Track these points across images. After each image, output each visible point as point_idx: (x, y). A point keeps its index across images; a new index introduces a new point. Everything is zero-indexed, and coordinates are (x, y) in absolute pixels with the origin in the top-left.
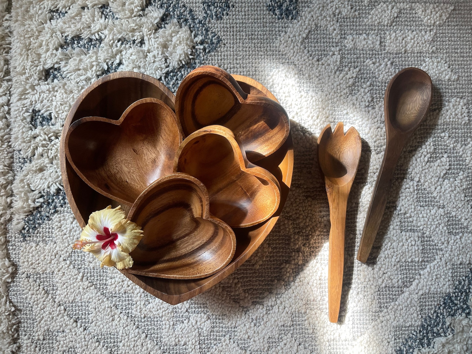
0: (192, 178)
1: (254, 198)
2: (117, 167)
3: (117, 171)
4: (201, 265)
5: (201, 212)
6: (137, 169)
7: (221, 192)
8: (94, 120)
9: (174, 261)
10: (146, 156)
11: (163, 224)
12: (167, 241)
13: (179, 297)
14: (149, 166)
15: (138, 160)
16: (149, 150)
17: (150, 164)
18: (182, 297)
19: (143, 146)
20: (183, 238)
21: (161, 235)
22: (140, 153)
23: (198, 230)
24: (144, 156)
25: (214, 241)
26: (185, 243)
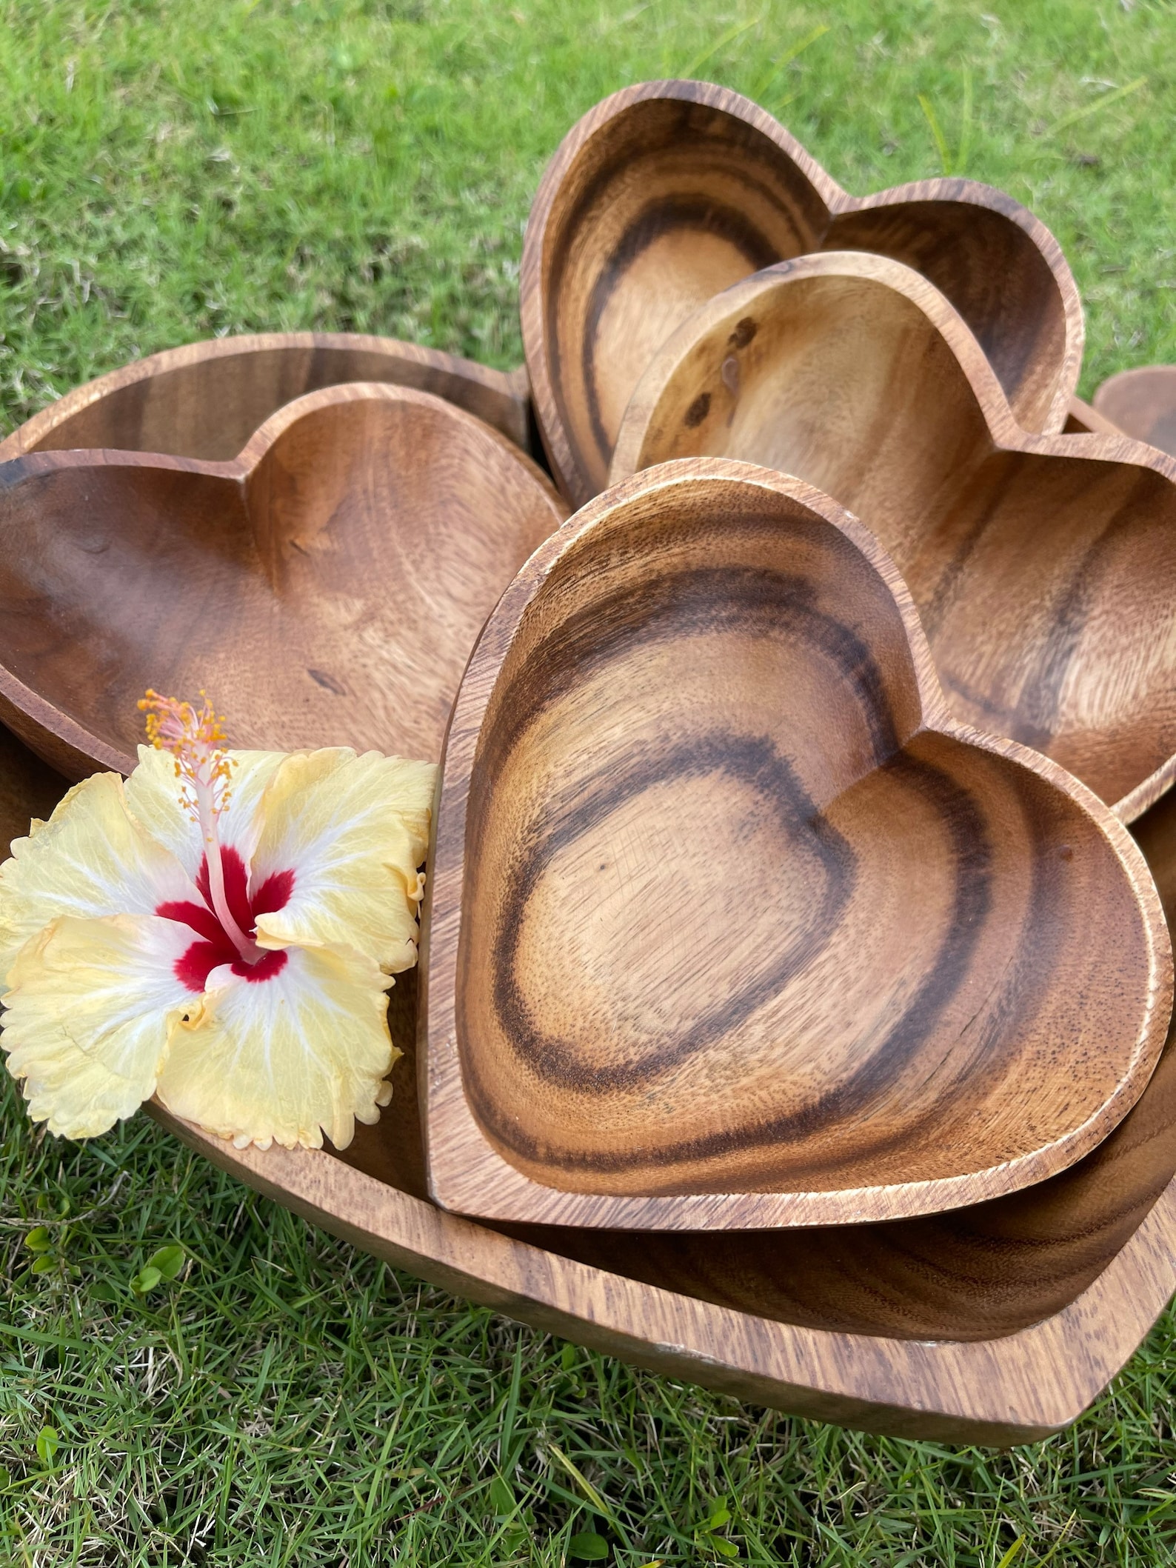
10: (391, 697)
11: (628, 891)
12: (683, 1018)
13: (1070, 1337)
14: (423, 735)
15: (354, 721)
16: (400, 666)
17: (424, 725)
18: (1090, 1325)
19: (365, 655)
20: (777, 992)
21: (633, 981)
22: (356, 688)
23: (848, 920)
24: (376, 695)
25: (977, 960)
26: (797, 1024)
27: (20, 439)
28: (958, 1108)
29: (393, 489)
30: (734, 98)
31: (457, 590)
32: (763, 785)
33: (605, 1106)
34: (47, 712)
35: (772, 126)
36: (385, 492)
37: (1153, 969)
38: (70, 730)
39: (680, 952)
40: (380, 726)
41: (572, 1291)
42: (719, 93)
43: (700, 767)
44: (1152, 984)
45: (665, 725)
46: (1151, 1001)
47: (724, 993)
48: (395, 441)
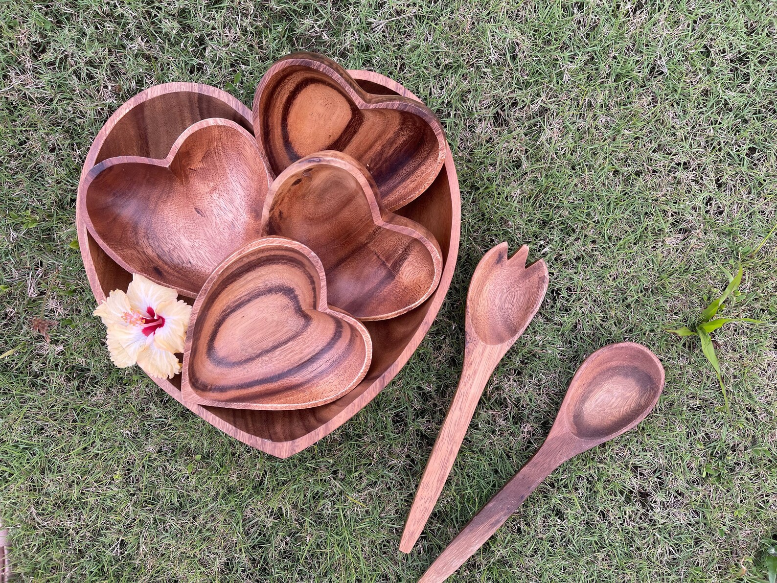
0: (296, 245)
1: (398, 272)
2: (171, 239)
3: (172, 247)
4: (315, 385)
5: (312, 300)
6: (205, 242)
7: (343, 264)
8: (126, 161)
9: (272, 382)
10: (218, 219)
11: (249, 322)
12: (258, 350)
13: (292, 445)
14: (224, 234)
15: (206, 227)
16: (222, 207)
17: (226, 231)
18: (296, 444)
19: (212, 203)
20: (285, 344)
21: (247, 341)
22: (208, 215)
23: (308, 330)
24: (214, 218)
25: (336, 346)
26: (289, 352)
27: (105, 130)
28: (315, 381)
29: (223, 148)
30: (326, 68)
31: (242, 182)
32: (291, 299)
33: (232, 371)
34: (114, 256)
35: (339, 79)
36: (221, 148)
37: (363, 368)
38: (120, 261)
39: (261, 335)
40: (213, 229)
41: (206, 417)
42: (320, 65)
43: (275, 292)
44: (362, 371)
45: (266, 282)
46: (360, 374)
47: (271, 345)
48: (223, 135)
